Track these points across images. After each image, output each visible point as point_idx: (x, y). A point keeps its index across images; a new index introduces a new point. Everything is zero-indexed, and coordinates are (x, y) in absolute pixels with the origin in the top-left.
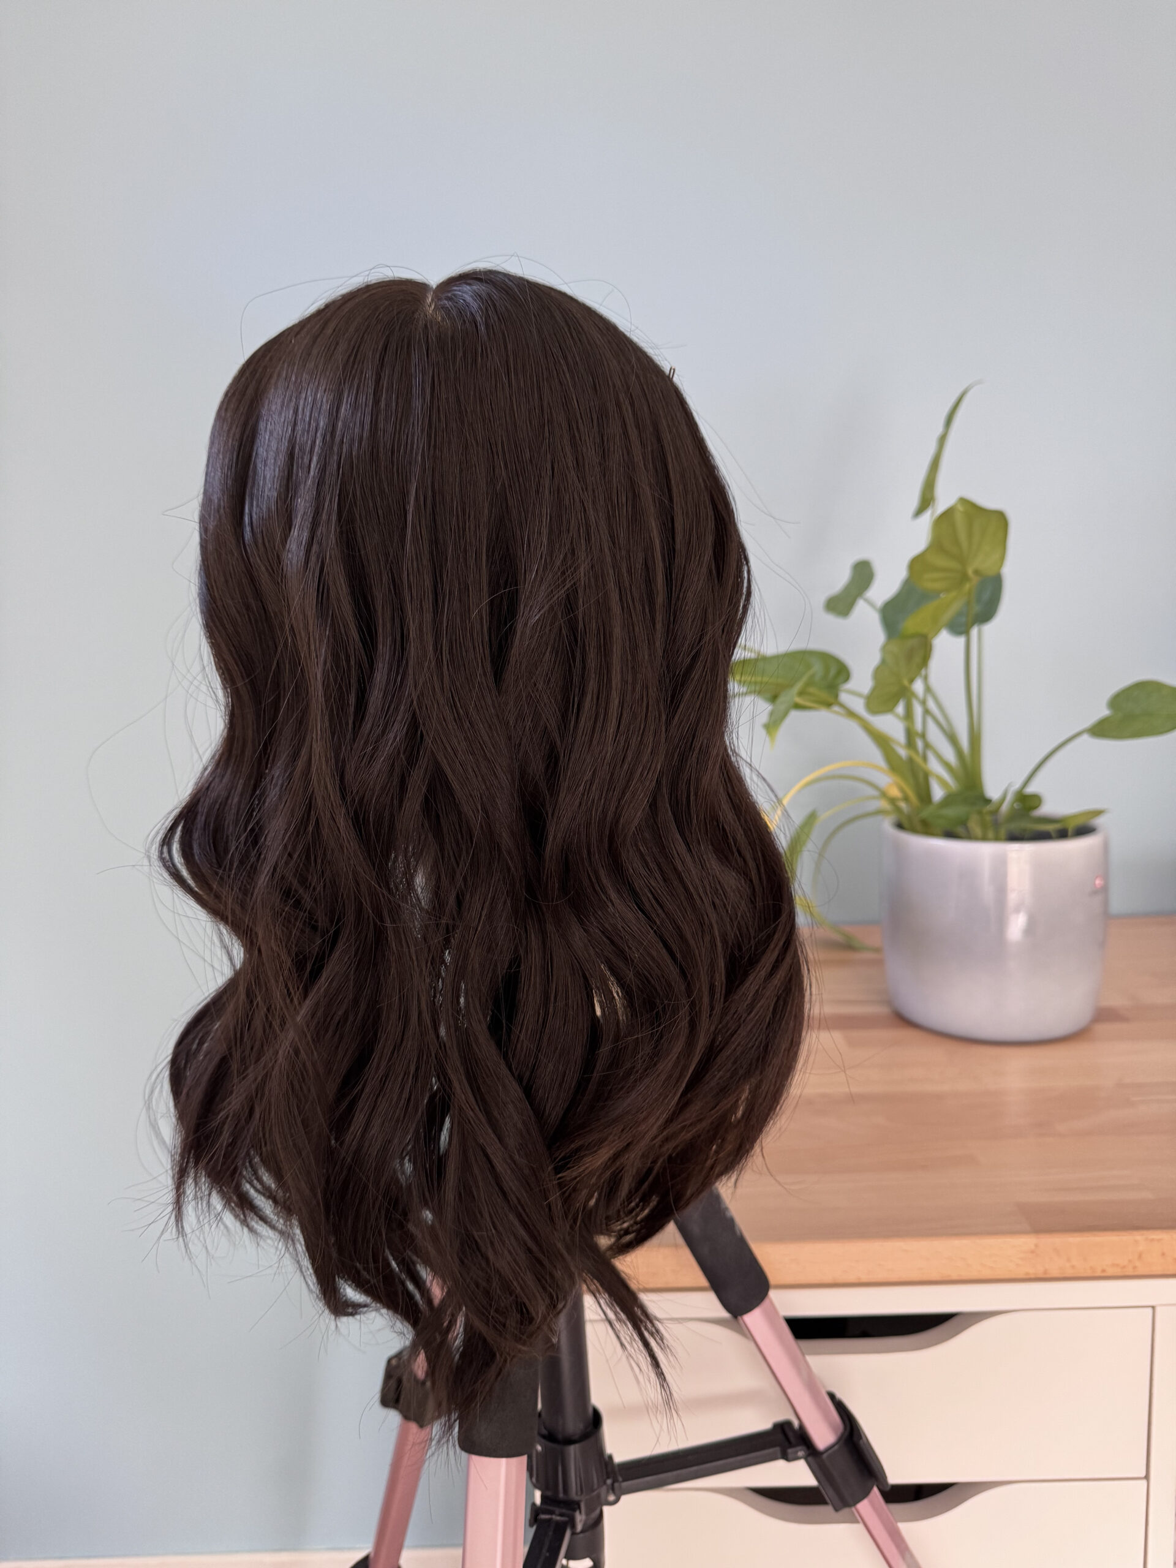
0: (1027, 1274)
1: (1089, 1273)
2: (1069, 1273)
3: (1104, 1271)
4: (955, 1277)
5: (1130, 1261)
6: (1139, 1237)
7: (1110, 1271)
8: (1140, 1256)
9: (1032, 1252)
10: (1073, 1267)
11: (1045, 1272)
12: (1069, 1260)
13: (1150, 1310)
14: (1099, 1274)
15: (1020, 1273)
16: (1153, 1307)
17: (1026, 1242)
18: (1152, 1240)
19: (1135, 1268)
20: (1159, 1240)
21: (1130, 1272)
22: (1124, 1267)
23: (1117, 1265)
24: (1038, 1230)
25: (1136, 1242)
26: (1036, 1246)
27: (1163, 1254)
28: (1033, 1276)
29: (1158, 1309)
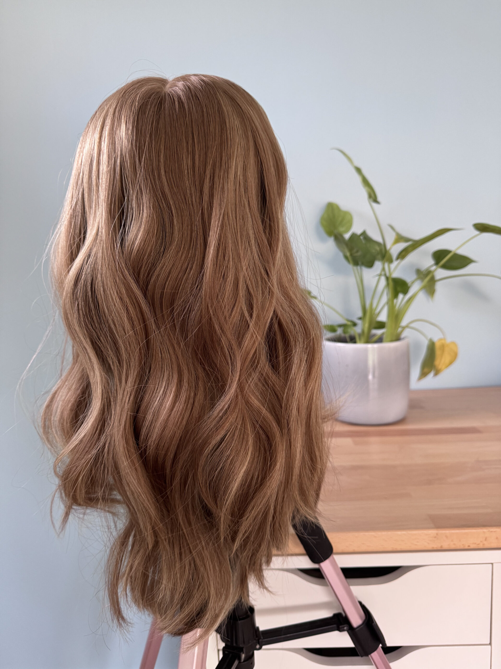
0: (433, 548)
1: (462, 547)
2: (453, 547)
3: (469, 546)
4: (399, 548)
5: (481, 541)
6: (485, 530)
7: (472, 546)
8: (486, 539)
9: (435, 537)
10: (454, 544)
11: (441, 547)
12: (452, 541)
13: (491, 565)
14: (466, 547)
15: (430, 547)
16: (492, 564)
17: (433, 532)
18: (492, 531)
19: (483, 544)
20: (495, 532)
21: (481, 546)
22: (478, 544)
23: (475, 543)
24: (438, 527)
25: (484, 532)
26: (437, 534)
27: (497, 538)
28: (435, 549)
29: (494, 565)
